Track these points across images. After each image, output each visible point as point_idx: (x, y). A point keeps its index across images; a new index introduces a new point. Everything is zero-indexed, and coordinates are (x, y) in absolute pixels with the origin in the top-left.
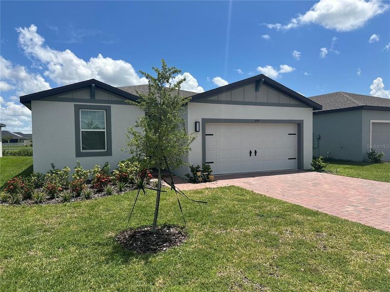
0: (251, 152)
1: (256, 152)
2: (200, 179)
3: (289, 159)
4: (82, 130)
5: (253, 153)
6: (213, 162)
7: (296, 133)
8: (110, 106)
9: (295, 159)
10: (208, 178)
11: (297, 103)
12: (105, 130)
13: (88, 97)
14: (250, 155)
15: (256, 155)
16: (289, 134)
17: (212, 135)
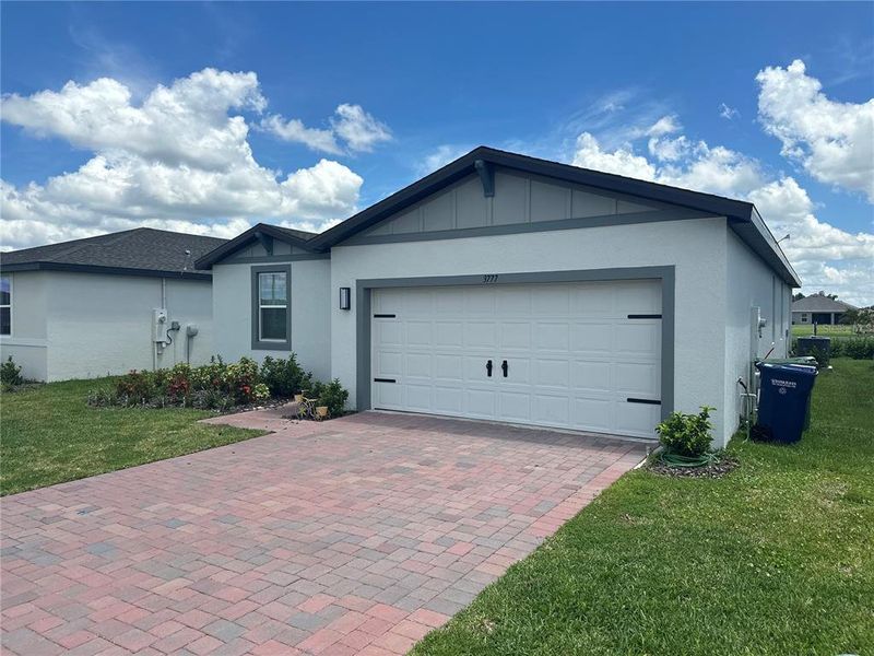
0: (489, 366)
1: (505, 366)
2: (302, 411)
3: (629, 400)
4: (260, 307)
5: (498, 370)
6: (394, 381)
7: (661, 312)
8: (290, 265)
9: (660, 403)
10: (315, 412)
12: (285, 306)
13: (263, 253)
14: (490, 375)
15: (505, 375)
16: (630, 317)
17: (394, 316)
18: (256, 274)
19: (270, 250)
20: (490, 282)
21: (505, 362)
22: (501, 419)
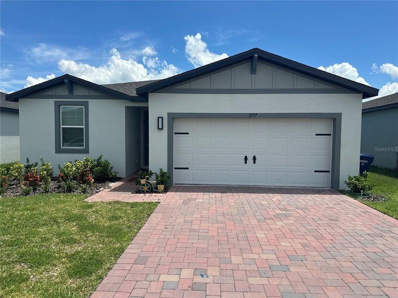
0: (246, 158)
1: (254, 158)
2: (146, 188)
3: (315, 171)
4: (62, 126)
5: (250, 160)
6: (188, 168)
7: (332, 133)
8: (88, 101)
9: (329, 172)
10: (156, 188)
11: (330, 87)
12: (83, 127)
13: (66, 93)
14: (246, 163)
15: (254, 163)
16: (317, 135)
17: (188, 133)
18: (58, 106)
19: (71, 91)
20: (252, 116)
21: (254, 157)
22: (253, 184)
